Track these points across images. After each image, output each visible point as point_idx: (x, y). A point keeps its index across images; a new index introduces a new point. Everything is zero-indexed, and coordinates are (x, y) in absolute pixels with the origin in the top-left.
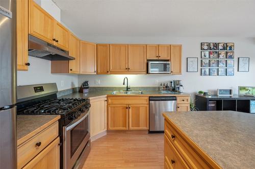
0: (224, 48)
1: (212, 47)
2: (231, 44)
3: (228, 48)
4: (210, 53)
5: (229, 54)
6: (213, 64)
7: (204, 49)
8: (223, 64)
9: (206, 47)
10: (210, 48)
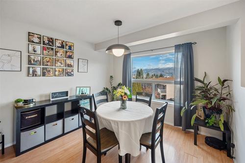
0: (62, 47)
1: (46, 42)
2: (71, 44)
3: (67, 48)
4: (44, 49)
5: (68, 53)
6: (48, 62)
7: (33, 42)
8: (62, 64)
9: (36, 40)
10: (44, 42)
